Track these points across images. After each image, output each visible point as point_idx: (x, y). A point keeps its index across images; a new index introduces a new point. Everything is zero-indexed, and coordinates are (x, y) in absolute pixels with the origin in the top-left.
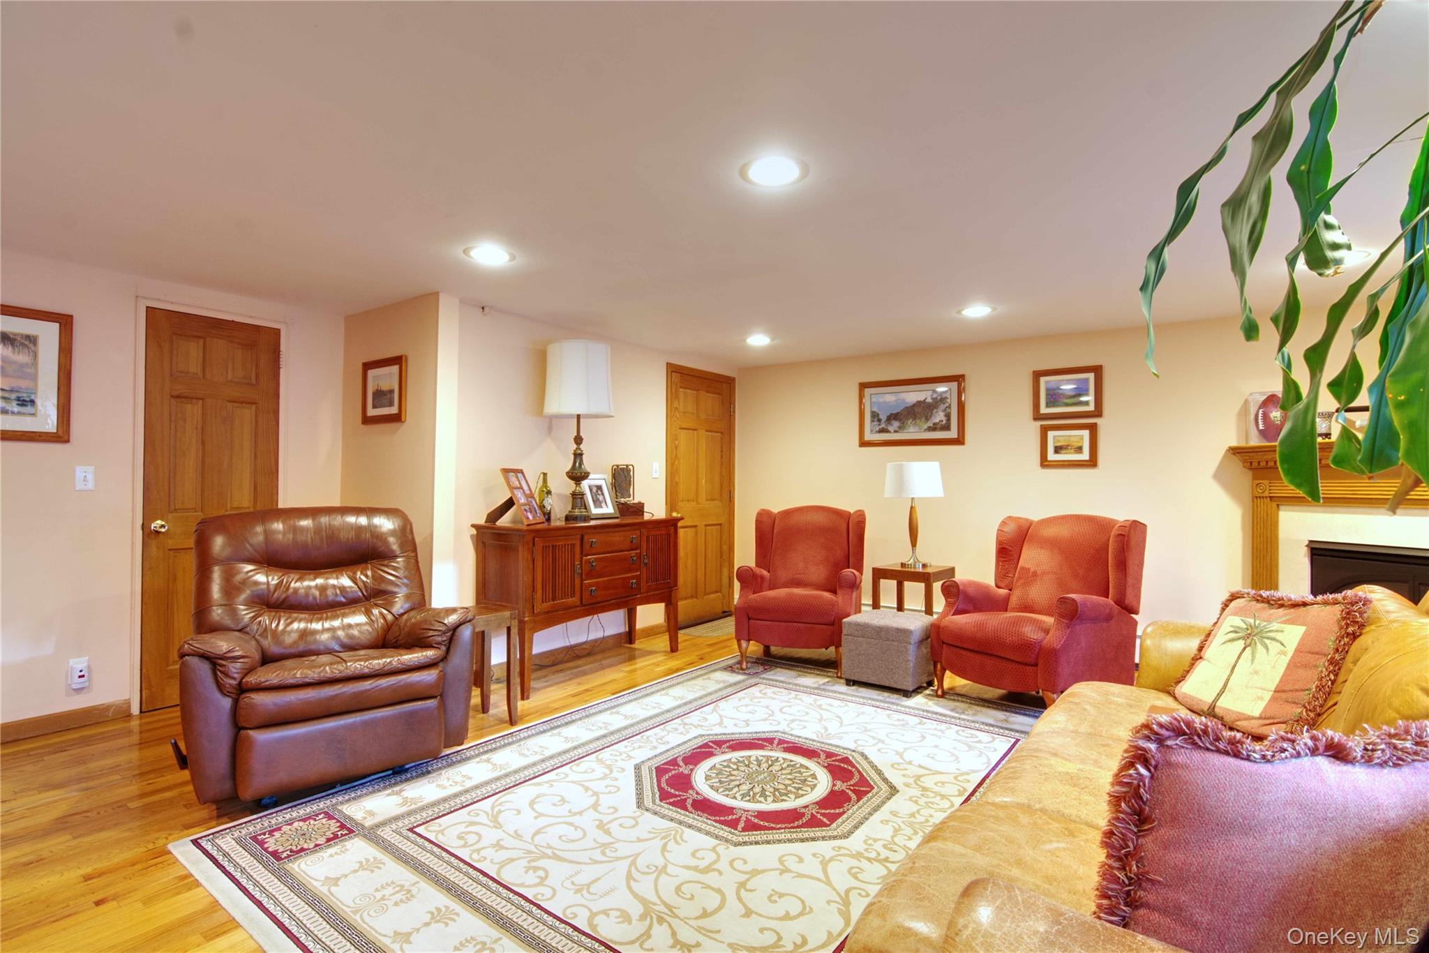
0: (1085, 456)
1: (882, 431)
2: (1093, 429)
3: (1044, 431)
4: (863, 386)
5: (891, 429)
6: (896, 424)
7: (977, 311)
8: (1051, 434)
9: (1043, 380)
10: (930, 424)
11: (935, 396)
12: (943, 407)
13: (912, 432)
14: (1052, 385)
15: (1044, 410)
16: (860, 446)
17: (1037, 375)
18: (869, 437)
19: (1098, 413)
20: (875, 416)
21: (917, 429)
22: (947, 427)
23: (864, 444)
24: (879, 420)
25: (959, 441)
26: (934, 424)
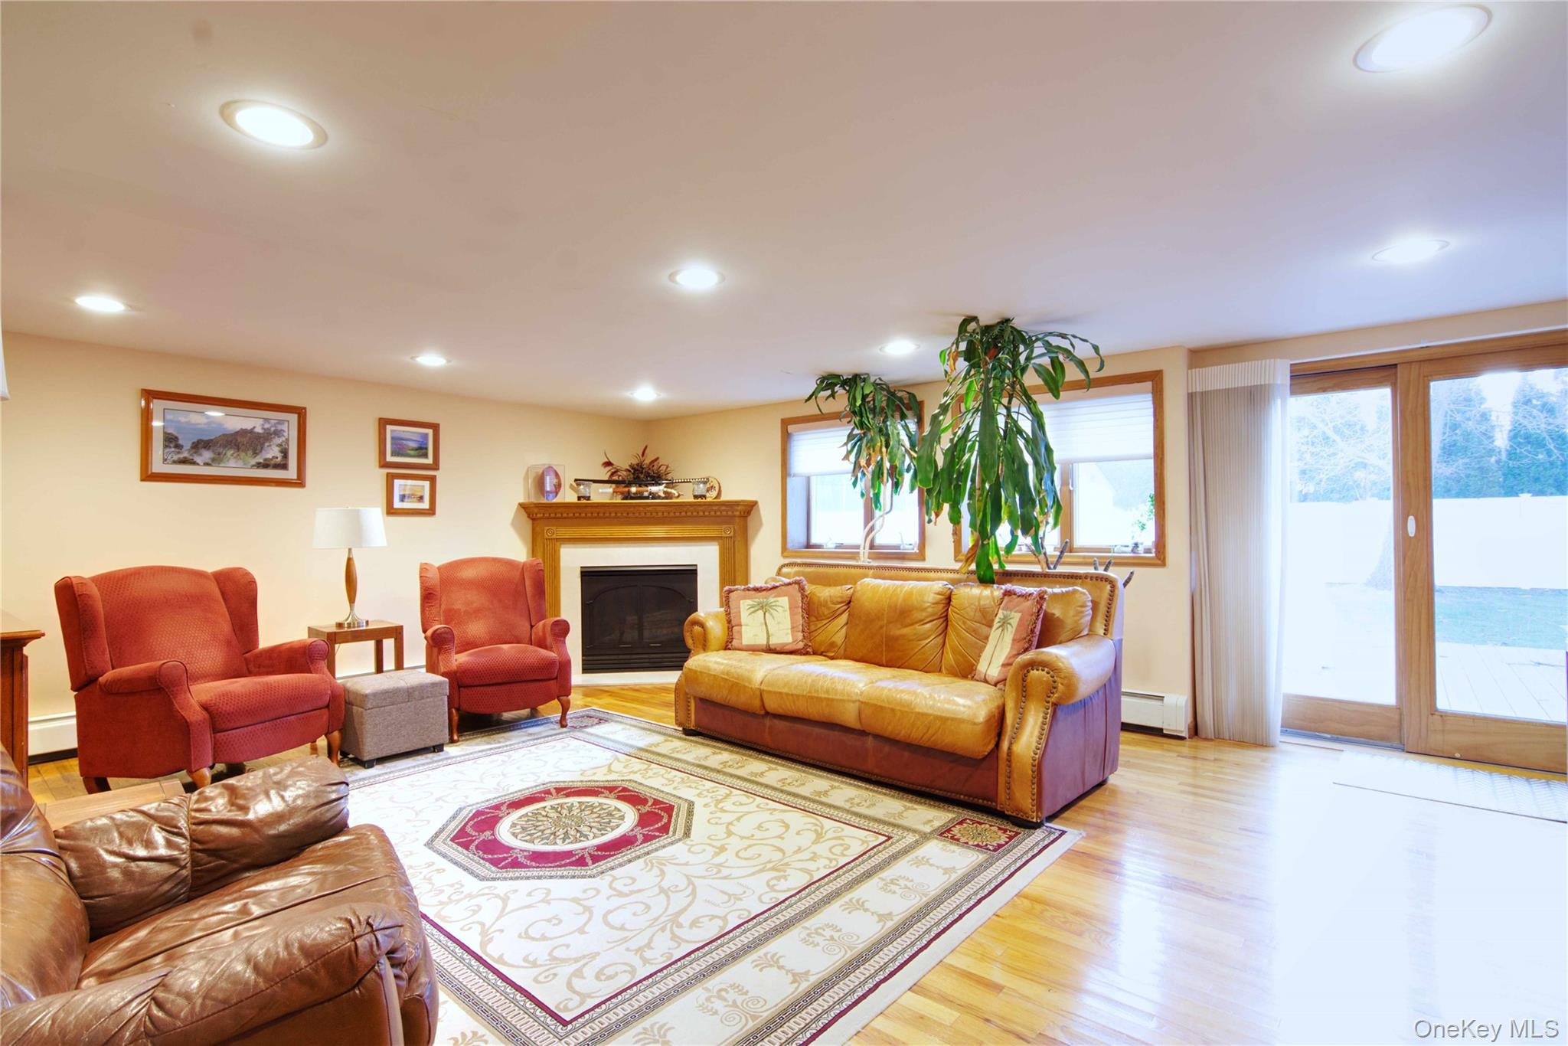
0: (426, 505)
1: (184, 461)
2: (433, 480)
3: (390, 479)
4: (150, 395)
5: (198, 459)
6: (207, 455)
7: (431, 360)
8: (397, 482)
9: (389, 428)
10: (260, 459)
11: (267, 426)
12: (278, 441)
13: (232, 466)
14: (396, 435)
15: (389, 458)
16: (143, 480)
17: (383, 423)
18: (158, 466)
19: (435, 466)
20: (170, 440)
21: (240, 464)
22: (284, 466)
23: (148, 476)
24: (179, 447)
25: (300, 482)
26: (265, 460)
